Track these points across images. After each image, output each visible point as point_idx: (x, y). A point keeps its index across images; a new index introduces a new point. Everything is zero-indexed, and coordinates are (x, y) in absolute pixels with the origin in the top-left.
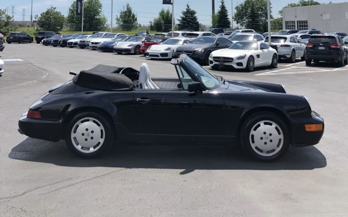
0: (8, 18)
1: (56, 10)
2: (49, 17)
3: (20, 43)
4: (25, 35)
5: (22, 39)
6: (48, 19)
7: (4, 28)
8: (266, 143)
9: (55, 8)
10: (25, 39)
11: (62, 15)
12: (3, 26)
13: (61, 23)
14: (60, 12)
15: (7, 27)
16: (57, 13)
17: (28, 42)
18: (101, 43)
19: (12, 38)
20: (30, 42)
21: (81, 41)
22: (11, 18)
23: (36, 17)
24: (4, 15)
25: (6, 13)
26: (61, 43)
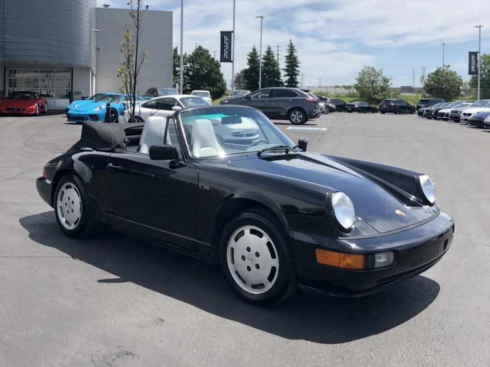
0: (386, 80)
1: (450, 69)
2: (439, 79)
3: (396, 113)
4: (403, 103)
5: (399, 108)
6: (437, 81)
7: (379, 94)
8: (249, 269)
9: (449, 66)
10: (403, 109)
11: (458, 76)
12: (378, 92)
13: (456, 88)
14: (455, 72)
15: (384, 93)
16: (451, 74)
17: (408, 112)
18: (472, 116)
19: (385, 107)
20: (411, 113)
21: (452, 112)
22: (388, 82)
23: (422, 79)
24: (380, 77)
25: (383, 75)
26: (433, 113)
